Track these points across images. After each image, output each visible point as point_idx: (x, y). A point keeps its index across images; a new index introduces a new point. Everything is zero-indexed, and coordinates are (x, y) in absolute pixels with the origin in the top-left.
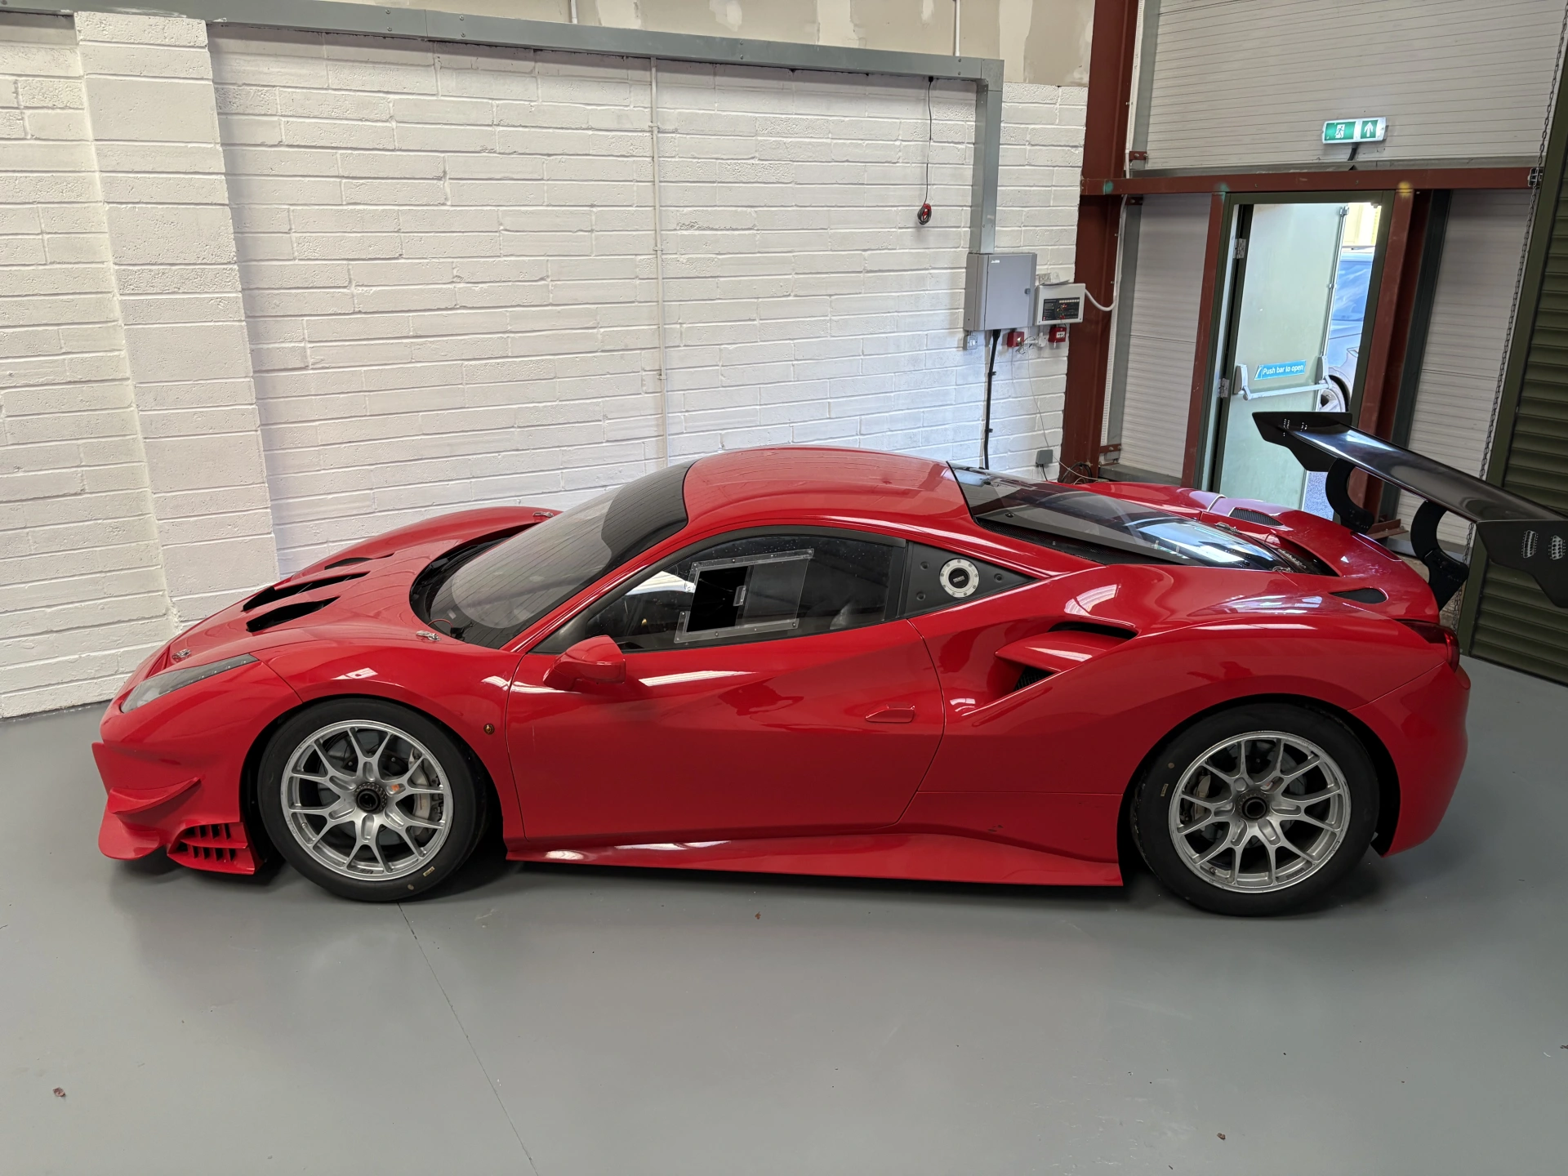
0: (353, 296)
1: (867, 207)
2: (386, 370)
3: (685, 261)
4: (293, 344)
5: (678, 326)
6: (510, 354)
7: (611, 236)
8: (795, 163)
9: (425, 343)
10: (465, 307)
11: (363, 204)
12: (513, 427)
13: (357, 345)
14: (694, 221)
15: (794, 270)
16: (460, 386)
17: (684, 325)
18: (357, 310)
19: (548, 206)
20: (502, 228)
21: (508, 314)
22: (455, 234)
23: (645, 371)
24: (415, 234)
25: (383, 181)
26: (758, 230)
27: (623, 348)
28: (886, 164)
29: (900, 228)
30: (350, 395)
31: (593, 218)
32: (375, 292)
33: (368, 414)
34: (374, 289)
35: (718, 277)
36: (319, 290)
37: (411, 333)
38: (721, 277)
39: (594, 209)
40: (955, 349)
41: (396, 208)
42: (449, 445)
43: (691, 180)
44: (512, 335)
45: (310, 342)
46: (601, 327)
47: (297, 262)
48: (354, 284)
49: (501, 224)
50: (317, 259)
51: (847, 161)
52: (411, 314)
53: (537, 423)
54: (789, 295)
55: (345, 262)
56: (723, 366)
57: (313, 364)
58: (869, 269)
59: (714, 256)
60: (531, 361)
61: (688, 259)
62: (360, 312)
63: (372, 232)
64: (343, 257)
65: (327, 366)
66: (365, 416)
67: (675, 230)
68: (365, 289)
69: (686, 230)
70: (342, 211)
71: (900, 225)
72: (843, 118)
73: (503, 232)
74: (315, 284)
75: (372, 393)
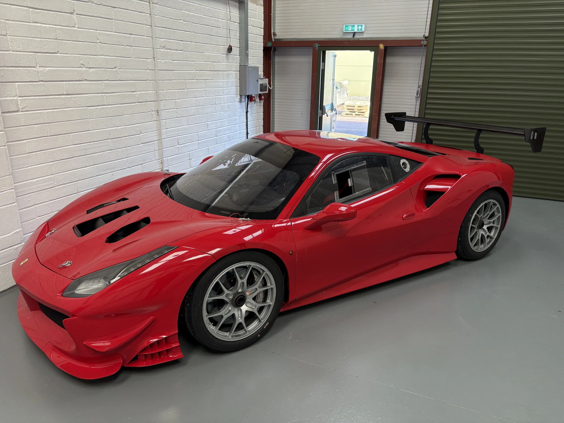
0: (38, 72)
1: (214, 45)
2: (56, 112)
3: (163, 62)
4: (11, 98)
5: (162, 91)
6: (105, 104)
7: (138, 49)
8: (194, 24)
9: (71, 98)
10: (86, 80)
11: (40, 23)
12: (108, 139)
13: (42, 98)
14: (165, 45)
15: (195, 69)
16: (87, 120)
17: (164, 91)
18: (40, 79)
19: (115, 32)
20: (98, 41)
21: (103, 84)
22: (80, 43)
23: (153, 111)
24: (64, 41)
25: (48, 12)
26: (184, 51)
27: (146, 101)
28: (218, 28)
29: (222, 54)
30: (40, 125)
31: (132, 40)
32: (48, 70)
33: (49, 135)
34: (48, 68)
35: (173, 70)
36: (22, 68)
37: (65, 93)
38: (174, 70)
39: (132, 36)
40: (238, 103)
41: (55, 26)
42: (84, 149)
43: (163, 27)
44: (106, 94)
45: (20, 97)
46: (137, 91)
47: (11, 52)
48: (38, 65)
49: (98, 39)
50: (20, 51)
51: (208, 25)
52: (64, 83)
53: (117, 137)
54: (194, 79)
55: (33, 54)
56: (177, 109)
57: (22, 109)
58: (215, 70)
59: (172, 61)
60: (114, 107)
61: (164, 62)
62: (42, 81)
63: (45, 38)
64: (33, 51)
65: (28, 110)
66: (48, 136)
67: (159, 48)
68: (44, 68)
69: (162, 49)
70: (31, 25)
71: (222, 53)
72: (206, 7)
73: (99, 43)
74: (20, 65)
75: (50, 124)
